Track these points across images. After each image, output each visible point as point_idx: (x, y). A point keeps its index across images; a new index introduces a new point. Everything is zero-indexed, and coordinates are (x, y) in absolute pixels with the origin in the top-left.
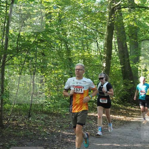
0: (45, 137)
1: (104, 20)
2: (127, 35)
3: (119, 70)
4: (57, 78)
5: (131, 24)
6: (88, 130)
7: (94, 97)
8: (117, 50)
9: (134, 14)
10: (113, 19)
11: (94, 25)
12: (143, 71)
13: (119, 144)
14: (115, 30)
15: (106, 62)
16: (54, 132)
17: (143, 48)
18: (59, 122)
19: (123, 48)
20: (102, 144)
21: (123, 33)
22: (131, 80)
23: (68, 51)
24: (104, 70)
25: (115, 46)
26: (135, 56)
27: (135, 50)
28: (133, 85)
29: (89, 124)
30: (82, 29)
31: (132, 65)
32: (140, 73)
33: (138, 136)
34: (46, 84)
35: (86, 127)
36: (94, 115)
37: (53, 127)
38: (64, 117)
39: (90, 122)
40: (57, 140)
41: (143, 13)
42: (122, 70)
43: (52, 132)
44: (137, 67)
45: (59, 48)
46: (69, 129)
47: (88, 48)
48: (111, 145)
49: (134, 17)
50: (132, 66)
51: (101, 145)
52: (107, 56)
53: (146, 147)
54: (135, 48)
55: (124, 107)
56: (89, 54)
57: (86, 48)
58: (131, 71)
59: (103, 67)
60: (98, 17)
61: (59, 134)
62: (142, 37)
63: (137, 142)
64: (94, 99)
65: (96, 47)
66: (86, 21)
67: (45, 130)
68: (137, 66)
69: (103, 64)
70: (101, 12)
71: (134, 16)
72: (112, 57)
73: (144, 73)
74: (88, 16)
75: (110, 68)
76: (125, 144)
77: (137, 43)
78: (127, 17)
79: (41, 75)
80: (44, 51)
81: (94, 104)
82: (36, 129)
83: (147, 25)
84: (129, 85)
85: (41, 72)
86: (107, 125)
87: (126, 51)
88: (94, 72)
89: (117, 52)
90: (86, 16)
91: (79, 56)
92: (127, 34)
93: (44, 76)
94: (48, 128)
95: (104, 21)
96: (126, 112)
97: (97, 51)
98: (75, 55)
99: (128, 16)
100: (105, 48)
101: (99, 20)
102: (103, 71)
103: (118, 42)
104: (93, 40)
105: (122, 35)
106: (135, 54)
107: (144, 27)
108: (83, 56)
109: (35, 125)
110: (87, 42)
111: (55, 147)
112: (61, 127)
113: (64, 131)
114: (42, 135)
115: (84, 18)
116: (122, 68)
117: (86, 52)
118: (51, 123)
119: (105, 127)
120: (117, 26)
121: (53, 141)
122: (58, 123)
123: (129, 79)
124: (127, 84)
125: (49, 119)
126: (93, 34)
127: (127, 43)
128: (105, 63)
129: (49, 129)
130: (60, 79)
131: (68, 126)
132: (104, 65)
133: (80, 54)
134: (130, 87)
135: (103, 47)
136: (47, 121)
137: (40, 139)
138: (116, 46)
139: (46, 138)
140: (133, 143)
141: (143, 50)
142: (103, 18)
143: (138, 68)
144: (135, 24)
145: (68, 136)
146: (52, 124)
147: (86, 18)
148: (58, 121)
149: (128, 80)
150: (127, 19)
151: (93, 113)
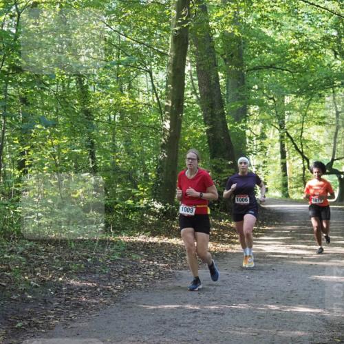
0: (26, 293)
1: (165, 21)
2: (218, 56)
3: (202, 138)
4: (57, 157)
5: (228, 29)
6: (127, 276)
7: (145, 201)
8: (195, 90)
9: (234, 9)
10: (184, 18)
11: (144, 33)
12: (257, 139)
13: (197, 305)
14: (191, 44)
15: (170, 119)
16: (48, 281)
17: (256, 87)
18: (60, 258)
19: (210, 86)
20: (159, 307)
21: (211, 52)
22: (229, 160)
23: (83, 92)
24: (166, 137)
25: (192, 81)
26: (239, 105)
27: (237, 91)
28: (233, 170)
29: (131, 262)
30: (116, 42)
31: (231, 125)
32: (250, 142)
33: (241, 286)
34: (34, 172)
35: (124, 269)
36: (144, 240)
37: (47, 271)
38: (73, 245)
39: (134, 256)
40: (55, 299)
41: (255, 5)
42: (209, 137)
43: (44, 281)
44: (242, 130)
45: (64, 87)
46: (85, 274)
47: (130, 87)
48: (181, 308)
49: (235, 16)
50: (232, 128)
51: (157, 309)
52: (172, 104)
53: (258, 310)
54: (239, 85)
55: (213, 220)
56: (131, 101)
57: (126, 86)
58: (229, 138)
59: (165, 130)
60: (152, 14)
61: (60, 285)
62: (253, 61)
63: (238, 299)
64: (145, 205)
65: (150, 84)
66: (125, 24)
67: (27, 278)
68: (242, 127)
69: (165, 123)
70: (159, 3)
71: (235, 13)
72: (185, 107)
73: (259, 142)
74: (129, 11)
75: (179, 132)
76: (213, 305)
77: (243, 74)
78: (219, 15)
79: (20, 151)
80: (26, 94)
81: (145, 215)
82: (7, 276)
83: (264, 33)
84: (224, 170)
85: (19, 142)
86: (172, 262)
87: (217, 92)
88: (144, 141)
89: (196, 94)
90: (123, 11)
91: (108, 104)
92: (218, 53)
93: (28, 151)
94: (35, 272)
95: (165, 25)
96: (218, 231)
97: (151, 93)
98: (100, 102)
99: (221, 13)
100: (169, 86)
101: (154, 22)
102: (165, 139)
103: (199, 72)
104: (140, 68)
105: (208, 56)
106: (239, 99)
107: (257, 37)
108: (119, 105)
109: (3, 267)
110: (128, 72)
111: (49, 316)
112: (65, 270)
113: (71, 278)
114: (20, 288)
115: (118, 16)
116: (207, 131)
117: (124, 95)
118: (42, 260)
119: (167, 268)
120: (196, 34)
121: (45, 302)
122: (58, 260)
123: (224, 158)
124: (220, 167)
125: (39, 250)
126: (141, 55)
127: (220, 74)
128: (169, 122)
129: (38, 274)
130: (66, 158)
131: (82, 266)
132: (167, 125)
133: (111, 100)
134: (225, 175)
135: (165, 84)
136: (33, 257)
137: (14, 297)
138: (194, 81)
139: (29, 296)
140: (230, 303)
141: (257, 90)
142: (163, 18)
143: (244, 132)
144: (236, 31)
145: (81, 289)
146: (45, 263)
147: (124, 16)
148: (59, 256)
149: (221, 160)
150: (219, 18)
151: (141, 237)
